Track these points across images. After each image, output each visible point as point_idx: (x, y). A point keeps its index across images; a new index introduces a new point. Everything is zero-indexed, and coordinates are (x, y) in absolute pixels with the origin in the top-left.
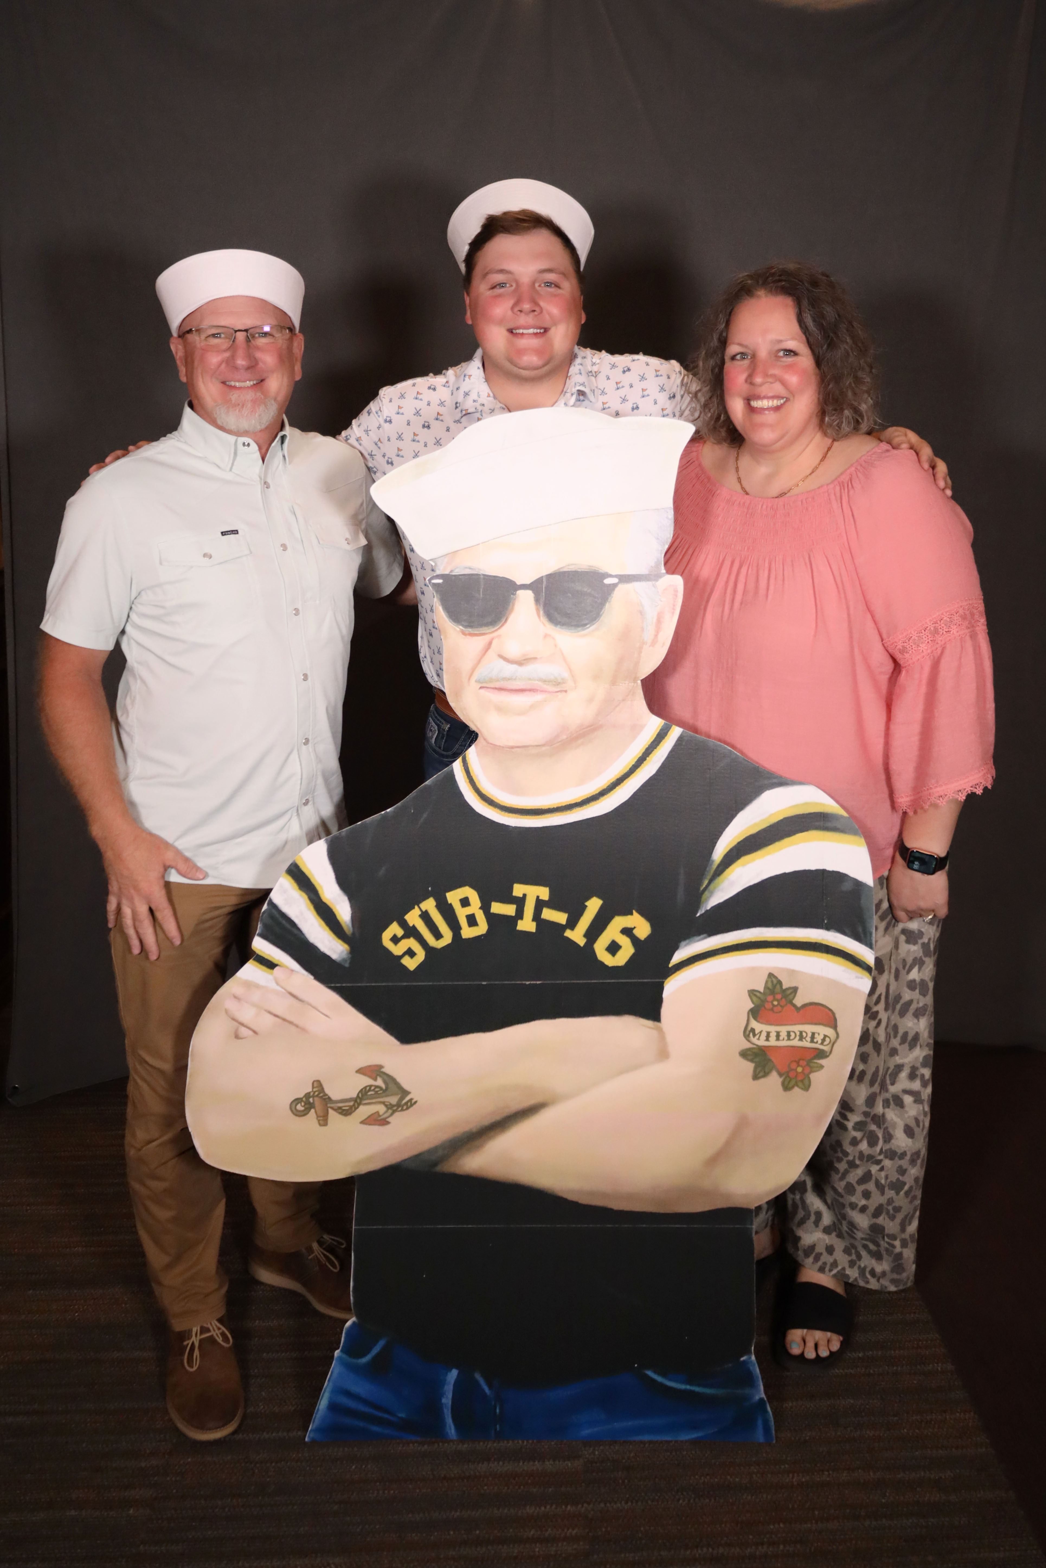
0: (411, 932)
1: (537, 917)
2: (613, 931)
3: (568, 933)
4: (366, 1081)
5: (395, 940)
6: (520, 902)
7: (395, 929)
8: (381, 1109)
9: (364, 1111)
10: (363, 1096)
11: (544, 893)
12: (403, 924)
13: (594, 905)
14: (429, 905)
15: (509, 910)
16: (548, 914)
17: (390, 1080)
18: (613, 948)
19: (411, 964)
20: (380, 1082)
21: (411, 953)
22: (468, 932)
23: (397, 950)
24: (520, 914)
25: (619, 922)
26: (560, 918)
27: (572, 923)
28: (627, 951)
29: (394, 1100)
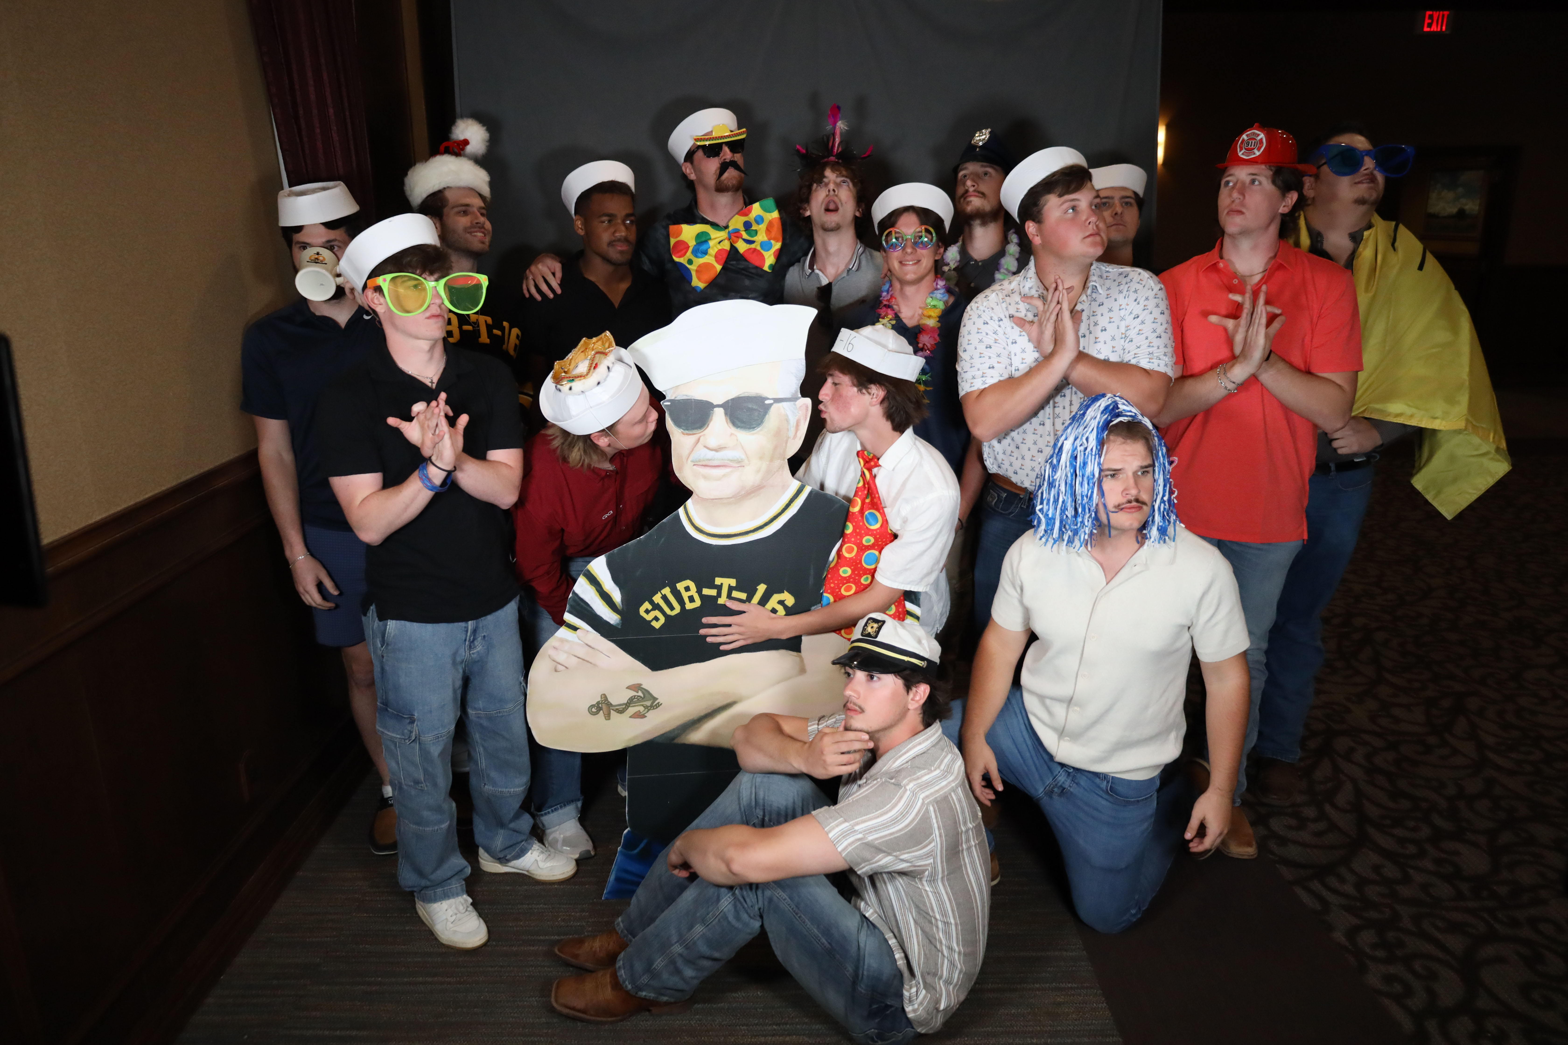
0: (656, 607)
4: (632, 693)
5: (647, 612)
6: (719, 588)
7: (647, 605)
8: (641, 709)
9: (632, 710)
10: (631, 702)
11: (733, 582)
12: (652, 602)
13: (762, 588)
14: (667, 591)
15: (713, 592)
17: (646, 692)
19: (657, 625)
20: (640, 694)
21: (656, 619)
22: (689, 606)
23: (648, 617)
24: (719, 595)
25: (776, 597)
29: (648, 703)
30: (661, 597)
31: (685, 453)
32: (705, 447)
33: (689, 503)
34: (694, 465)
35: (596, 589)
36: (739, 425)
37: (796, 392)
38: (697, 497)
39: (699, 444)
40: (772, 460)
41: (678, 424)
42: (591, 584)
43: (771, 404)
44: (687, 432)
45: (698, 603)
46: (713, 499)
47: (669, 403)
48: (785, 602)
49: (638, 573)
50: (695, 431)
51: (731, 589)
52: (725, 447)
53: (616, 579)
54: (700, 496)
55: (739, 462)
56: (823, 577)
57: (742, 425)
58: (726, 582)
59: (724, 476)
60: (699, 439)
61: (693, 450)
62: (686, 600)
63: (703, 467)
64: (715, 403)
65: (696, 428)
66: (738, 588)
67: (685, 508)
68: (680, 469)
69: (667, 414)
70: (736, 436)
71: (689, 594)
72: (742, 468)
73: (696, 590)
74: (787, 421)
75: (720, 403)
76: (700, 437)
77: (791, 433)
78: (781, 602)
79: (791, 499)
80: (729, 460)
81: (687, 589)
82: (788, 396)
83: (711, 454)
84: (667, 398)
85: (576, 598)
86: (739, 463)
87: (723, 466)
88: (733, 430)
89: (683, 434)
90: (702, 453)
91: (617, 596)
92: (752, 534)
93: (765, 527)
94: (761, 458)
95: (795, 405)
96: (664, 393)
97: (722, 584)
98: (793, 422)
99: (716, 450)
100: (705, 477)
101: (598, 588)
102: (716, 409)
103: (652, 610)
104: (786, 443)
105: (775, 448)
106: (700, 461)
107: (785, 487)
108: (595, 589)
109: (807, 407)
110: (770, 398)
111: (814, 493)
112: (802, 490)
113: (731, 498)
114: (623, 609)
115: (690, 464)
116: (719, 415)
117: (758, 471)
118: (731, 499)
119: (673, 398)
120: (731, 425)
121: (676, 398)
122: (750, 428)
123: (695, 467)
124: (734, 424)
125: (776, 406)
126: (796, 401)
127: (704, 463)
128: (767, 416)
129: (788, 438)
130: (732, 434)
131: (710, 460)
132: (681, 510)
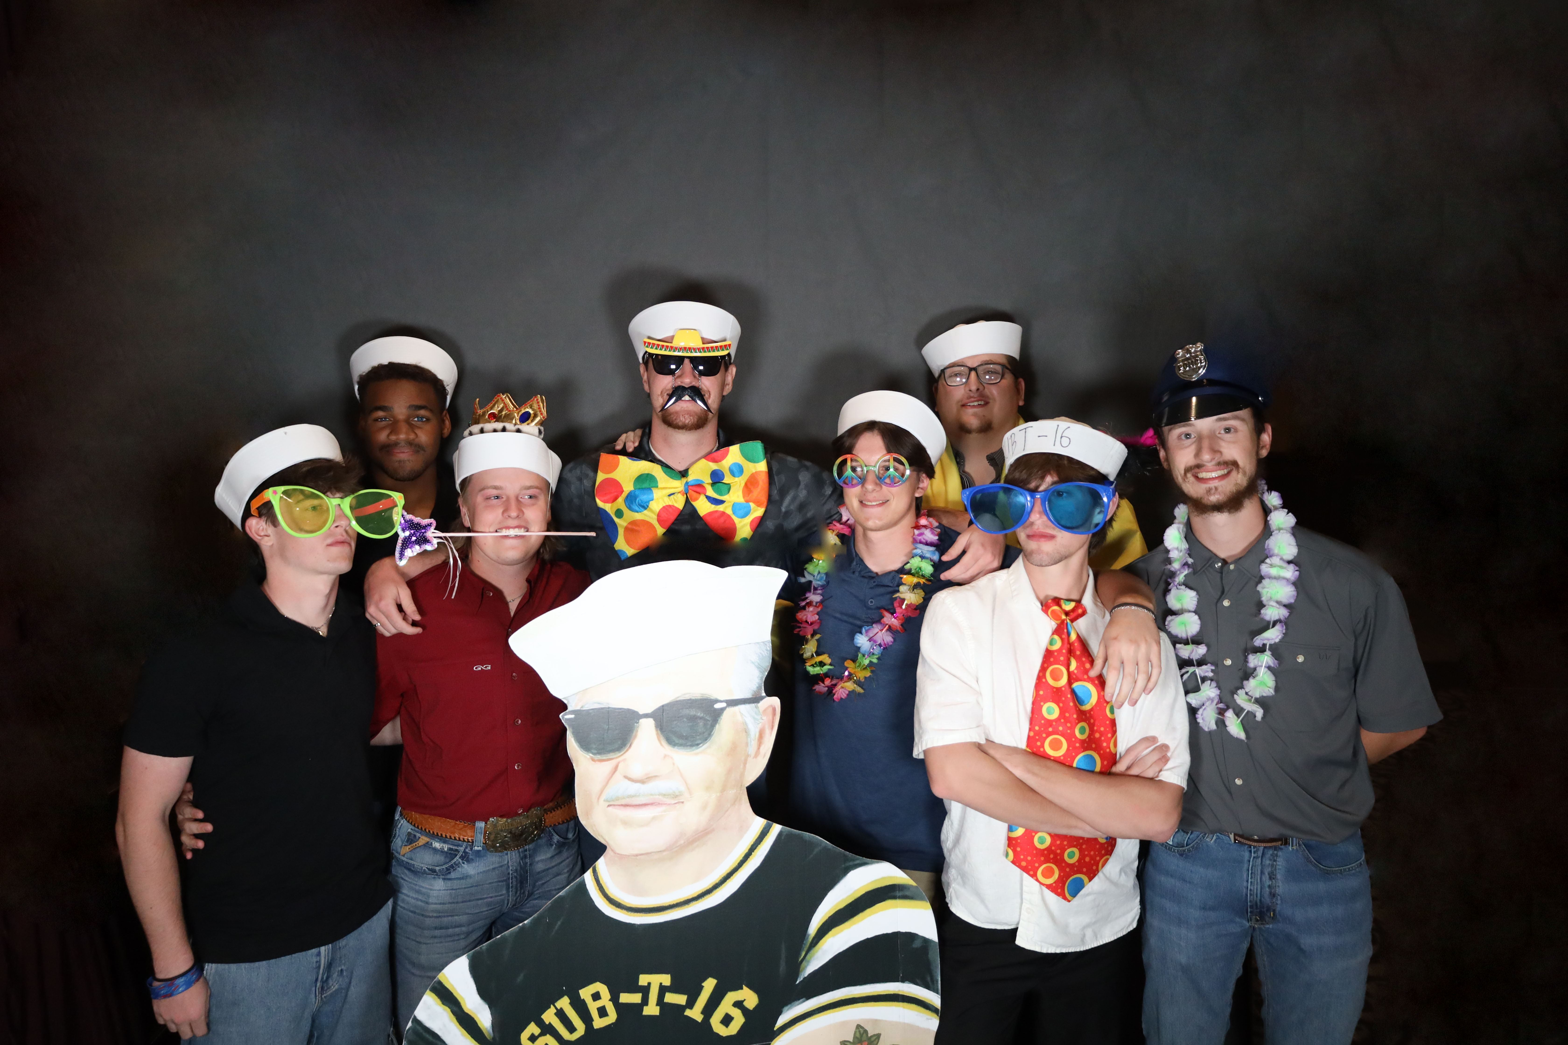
1: (660, 1001)
2: (726, 1006)
3: (688, 1013)
6: (645, 991)
12: (540, 1023)
13: (709, 985)
14: (564, 1003)
16: (671, 998)
18: (727, 1020)
22: (599, 1023)
24: (645, 1001)
25: (732, 997)
26: (680, 999)
27: (690, 1004)
28: (739, 1020)
30: (556, 1014)
31: (596, 788)
32: (626, 777)
33: (601, 863)
34: (609, 806)
35: (453, 1012)
36: (677, 741)
37: (759, 688)
38: (612, 854)
39: (617, 773)
40: (723, 790)
41: (585, 745)
42: (443, 1004)
43: (723, 709)
44: (599, 757)
45: (612, 1016)
46: (637, 855)
47: (572, 716)
48: (745, 1004)
49: (520, 978)
50: (611, 755)
51: (663, 990)
52: (656, 776)
53: (483, 992)
54: (618, 852)
55: (676, 796)
56: (800, 960)
57: (681, 741)
58: (656, 980)
59: (654, 818)
60: (616, 768)
61: (607, 783)
62: (595, 1014)
63: (622, 807)
64: (641, 713)
65: (613, 751)
66: (674, 988)
67: (595, 871)
68: (588, 814)
69: (568, 733)
70: (672, 758)
71: (599, 1004)
72: (681, 804)
73: (609, 997)
74: (746, 731)
75: (649, 710)
76: (619, 763)
77: (752, 750)
78: (739, 1004)
79: (752, 846)
80: (660, 794)
81: (596, 996)
82: (748, 695)
83: (634, 788)
84: (570, 708)
85: (418, 1028)
86: (676, 799)
87: (652, 804)
88: (668, 749)
89: (593, 760)
90: (621, 787)
91: (484, 1018)
92: (694, 903)
93: (715, 892)
94: (708, 788)
95: (757, 707)
96: (565, 702)
97: (649, 984)
98: (754, 732)
99: (642, 782)
100: (625, 823)
101: (455, 1009)
102: (643, 721)
103: (540, 1035)
104: (745, 764)
105: (729, 772)
106: (617, 799)
107: (743, 829)
108: (449, 1010)
109: (774, 710)
110: (722, 699)
111: (785, 834)
112: (768, 832)
113: (664, 851)
114: (494, 1038)
115: (602, 804)
116: (647, 730)
117: (704, 807)
118: (665, 853)
119: (578, 708)
120: (664, 742)
121: (582, 707)
122: (692, 746)
123: (610, 808)
124: (670, 742)
125: (730, 711)
126: (759, 702)
127: (623, 802)
128: (717, 726)
129: (748, 756)
130: (665, 756)
131: (633, 796)
132: (588, 876)
